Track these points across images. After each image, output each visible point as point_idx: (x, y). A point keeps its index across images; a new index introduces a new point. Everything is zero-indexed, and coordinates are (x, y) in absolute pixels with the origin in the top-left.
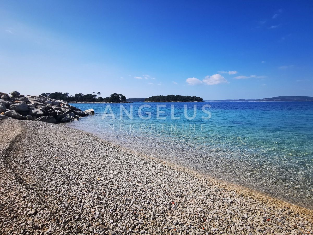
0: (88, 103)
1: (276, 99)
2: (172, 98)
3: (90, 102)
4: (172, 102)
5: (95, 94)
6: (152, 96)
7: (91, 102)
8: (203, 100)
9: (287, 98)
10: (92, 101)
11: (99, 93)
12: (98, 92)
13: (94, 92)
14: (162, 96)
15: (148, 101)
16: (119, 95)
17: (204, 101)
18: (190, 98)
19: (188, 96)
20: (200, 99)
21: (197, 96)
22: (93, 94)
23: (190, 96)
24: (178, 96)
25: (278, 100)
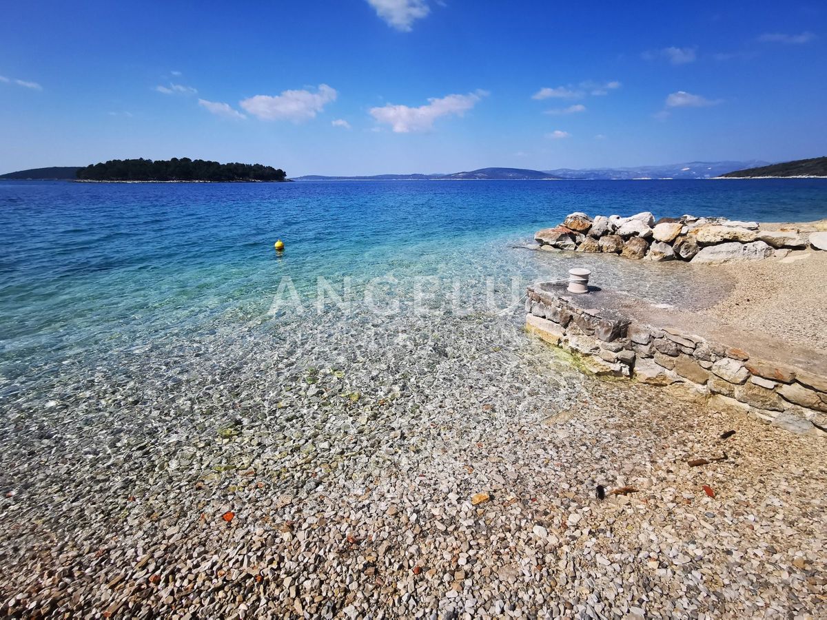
1: (479, 174)
9: (497, 172)
15: (86, 178)
18: (239, 171)
25: (483, 177)
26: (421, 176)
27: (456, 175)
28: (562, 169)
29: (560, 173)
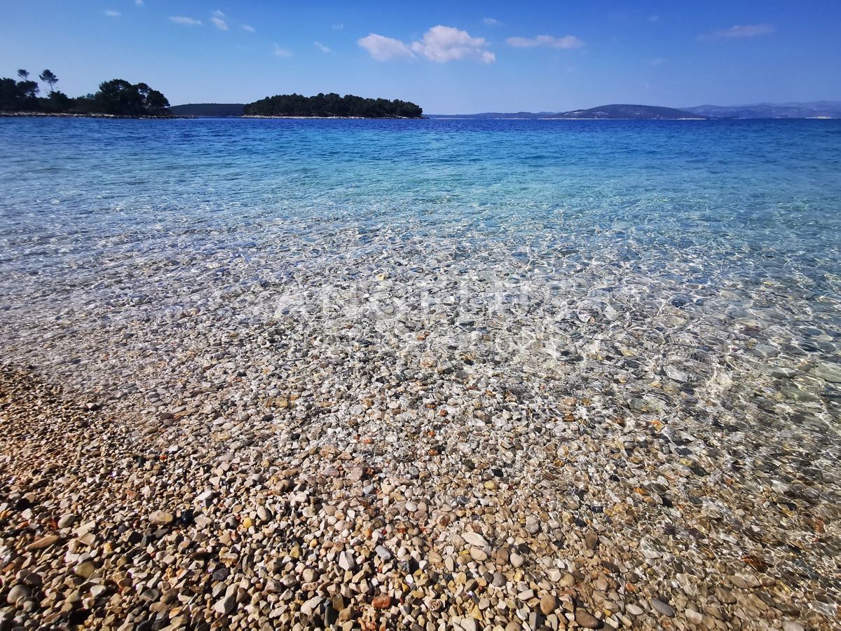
0: (7, 116)
1: (599, 113)
2: (330, 105)
3: (17, 110)
4: (334, 117)
5: (30, 78)
6: (267, 98)
7: (22, 113)
8: (424, 113)
9: (622, 110)
10: (25, 109)
11: (48, 76)
12: (41, 72)
13: (23, 72)
14: (301, 96)
15: (255, 114)
16: (136, 87)
17: (427, 117)
18: (387, 107)
19: (379, 99)
20: (414, 108)
21: (405, 101)
22: (18, 79)
23: (386, 101)
24: (350, 98)
25: (603, 116)
26: (528, 115)
27: (570, 114)
28: (704, 106)
29: (700, 111)
